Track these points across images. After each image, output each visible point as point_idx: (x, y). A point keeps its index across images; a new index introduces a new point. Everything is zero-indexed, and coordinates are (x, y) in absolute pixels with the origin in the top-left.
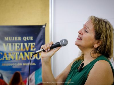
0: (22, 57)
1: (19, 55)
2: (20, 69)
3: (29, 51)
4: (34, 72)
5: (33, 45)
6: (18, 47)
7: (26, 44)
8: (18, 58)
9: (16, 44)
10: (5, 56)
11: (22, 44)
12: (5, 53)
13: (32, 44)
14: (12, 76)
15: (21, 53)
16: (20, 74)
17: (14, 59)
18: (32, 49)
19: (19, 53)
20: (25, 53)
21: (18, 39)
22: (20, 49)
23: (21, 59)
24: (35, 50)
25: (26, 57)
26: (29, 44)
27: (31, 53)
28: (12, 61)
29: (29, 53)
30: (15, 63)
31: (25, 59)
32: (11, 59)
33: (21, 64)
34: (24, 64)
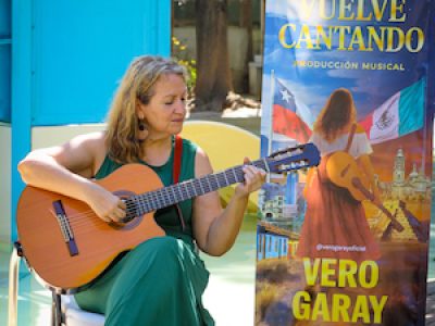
0: (361, 41)
1: (349, 34)
2: (349, 82)
3: (386, 22)
4: (399, 94)
5: (399, 2)
6: (349, 7)
8: (346, 46)
10: (304, 37)
12: (304, 27)
14: (324, 101)
15: (358, 30)
16: (351, 97)
17: (334, 48)
18: (393, 18)
19: (349, 28)
20: (372, 30)
22: (356, 16)
23: (356, 47)
24: (403, 19)
25: (373, 40)
27: (391, 30)
28: (326, 53)
29: (383, 29)
30: (335, 60)
31: (370, 49)
32: (323, 47)
33: (355, 66)
34: (366, 67)
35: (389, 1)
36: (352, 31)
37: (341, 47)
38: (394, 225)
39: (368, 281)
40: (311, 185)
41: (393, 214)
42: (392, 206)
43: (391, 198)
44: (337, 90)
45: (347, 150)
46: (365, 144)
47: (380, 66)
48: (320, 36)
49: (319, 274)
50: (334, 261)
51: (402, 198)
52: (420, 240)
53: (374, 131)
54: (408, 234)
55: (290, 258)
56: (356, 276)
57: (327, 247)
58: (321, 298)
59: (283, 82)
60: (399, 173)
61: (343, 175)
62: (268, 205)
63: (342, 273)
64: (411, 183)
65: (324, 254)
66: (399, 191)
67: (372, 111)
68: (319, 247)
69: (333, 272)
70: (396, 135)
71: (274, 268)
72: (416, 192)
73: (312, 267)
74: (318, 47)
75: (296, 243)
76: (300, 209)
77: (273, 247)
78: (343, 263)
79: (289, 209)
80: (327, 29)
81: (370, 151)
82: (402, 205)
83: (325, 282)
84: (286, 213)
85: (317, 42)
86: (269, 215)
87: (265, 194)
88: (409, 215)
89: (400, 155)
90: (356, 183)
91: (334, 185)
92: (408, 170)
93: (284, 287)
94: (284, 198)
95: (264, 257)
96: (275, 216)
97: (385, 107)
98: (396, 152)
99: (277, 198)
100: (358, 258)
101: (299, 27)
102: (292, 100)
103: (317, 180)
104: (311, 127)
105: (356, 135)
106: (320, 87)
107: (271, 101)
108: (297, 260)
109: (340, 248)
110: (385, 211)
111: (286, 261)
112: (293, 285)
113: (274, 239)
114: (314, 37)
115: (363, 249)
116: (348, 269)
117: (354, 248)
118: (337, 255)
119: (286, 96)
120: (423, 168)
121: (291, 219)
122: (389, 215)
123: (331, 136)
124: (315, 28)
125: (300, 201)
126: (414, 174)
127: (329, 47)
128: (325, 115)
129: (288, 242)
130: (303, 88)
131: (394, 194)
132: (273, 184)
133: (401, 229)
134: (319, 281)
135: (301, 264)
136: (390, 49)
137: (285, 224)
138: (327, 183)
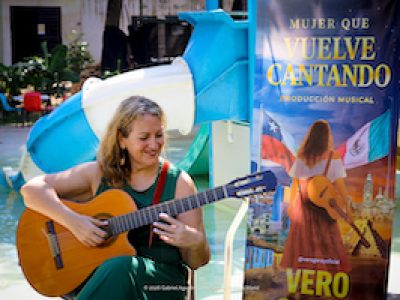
0: (337, 78)
1: (327, 72)
2: (328, 114)
3: (358, 61)
4: (368, 124)
5: (369, 42)
6: (327, 48)
7: (348, 40)
8: (325, 82)
9: (321, 40)
10: (288, 75)
11: (337, 40)
12: (289, 66)
13: (365, 40)
14: (306, 131)
15: (334, 67)
16: (329, 127)
17: (314, 84)
18: (364, 57)
19: (327, 67)
20: (346, 68)
21: (326, 23)
22: (332, 56)
23: (333, 83)
24: (373, 57)
25: (347, 76)
26: (358, 39)
27: (362, 67)
28: (307, 89)
29: (355, 67)
30: (315, 95)
31: (345, 85)
32: (305, 84)
33: (332, 99)
34: (341, 100)
35: (361, 41)
36: (330, 68)
37: (321, 83)
38: (363, 242)
39: (340, 290)
40: (294, 205)
41: (362, 231)
42: (362, 224)
43: (361, 218)
44: (316, 121)
45: (325, 173)
46: (340, 169)
47: (353, 100)
48: (303, 75)
49: (300, 284)
50: (312, 272)
51: (370, 218)
52: (383, 256)
53: (348, 157)
54: (373, 251)
55: (276, 268)
56: (331, 286)
57: (307, 260)
59: (271, 115)
60: (368, 195)
61: (321, 196)
62: (256, 221)
63: (319, 283)
64: (378, 204)
66: (367, 212)
67: (346, 139)
68: (301, 259)
69: (311, 282)
70: (366, 162)
71: (260, 277)
72: (382, 213)
73: (294, 276)
74: (301, 84)
75: (281, 255)
76: (285, 226)
77: (260, 258)
78: (321, 273)
79: (276, 226)
80: (307, 68)
81: (344, 175)
82: (370, 224)
83: (305, 291)
84: (272, 230)
85: (300, 79)
86: (257, 230)
87: (254, 212)
88: (374, 233)
89: (369, 178)
90: (333, 204)
92: (375, 193)
93: (268, 294)
94: (271, 216)
95: (251, 267)
96: (262, 231)
97: (356, 136)
98: (366, 176)
99: (264, 215)
100: (333, 270)
101: (285, 67)
102: (278, 130)
103: (299, 201)
104: (295, 154)
105: (333, 161)
106: (303, 118)
107: (260, 131)
108: (281, 269)
109: (318, 261)
110: (356, 229)
111: (271, 271)
112: (276, 292)
113: (261, 251)
114: (297, 75)
115: (337, 262)
116: (324, 280)
117: (330, 261)
118: (315, 267)
119: (273, 127)
120: (387, 192)
121: (276, 235)
122: (359, 232)
123: (311, 161)
124: (297, 67)
125: (285, 219)
126: (379, 196)
127: (310, 83)
128: (308, 142)
129: (274, 254)
130: (288, 119)
131: (363, 214)
132: (261, 204)
133: (368, 246)
134: (299, 290)
135: (284, 275)
136: (362, 84)
137: (270, 238)
138: (307, 203)
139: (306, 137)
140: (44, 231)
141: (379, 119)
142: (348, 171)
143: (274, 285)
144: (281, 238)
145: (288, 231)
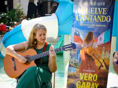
0: (96, 19)
1: (93, 17)
2: (93, 29)
3: (102, 14)
4: (104, 33)
5: (105, 9)
6: (93, 11)
7: (99, 9)
8: (92, 20)
9: (92, 8)
10: (82, 18)
11: (96, 9)
12: (83, 15)
13: (104, 9)
15: (95, 16)
16: (93, 33)
17: (89, 21)
18: (104, 13)
19: (93, 16)
20: (98, 16)
21: (93, 4)
22: (95, 13)
23: (95, 21)
24: (106, 14)
25: (99, 19)
26: (102, 8)
27: (103, 16)
28: (87, 22)
29: (101, 16)
30: (89, 24)
31: (98, 21)
32: (87, 21)
33: (94, 25)
34: (97, 25)
35: (103, 9)
36: (94, 16)
37: (91, 20)
38: (102, 66)
39: (95, 79)
40: (83, 55)
41: (101, 63)
42: (101, 61)
43: (101, 59)
44: (89, 31)
45: (92, 46)
46: (96, 45)
47: (100, 26)
48: (86, 18)
49: (84, 77)
50: (87, 74)
51: (104, 59)
52: (107, 69)
53: (98, 42)
54: (104, 68)
55: (77, 73)
56: (92, 78)
57: (86, 71)
58: (84, 83)
59: (77, 29)
60: (103, 52)
61: (90, 53)
62: (72, 59)
63: (89, 77)
64: (106, 55)
65: (85, 72)
66: (103, 57)
67: (98, 37)
68: (84, 70)
69: (87, 77)
70: (103, 43)
71: (72, 75)
72: (107, 57)
73: (82, 75)
74: (86, 21)
75: (79, 69)
76: (80, 61)
77: (73, 70)
78: (90, 74)
79: (77, 61)
80: (88, 16)
81: (97, 47)
82: (103, 61)
83: (85, 79)
84: (76, 62)
85: (85, 19)
86: (72, 62)
87: (71, 57)
88: (105, 63)
89: (104, 48)
90: (93, 55)
91: (88, 55)
92: (105, 52)
93: (74, 80)
94: (76, 58)
95: (70, 72)
96: (73, 62)
97: (101, 36)
98: (103, 47)
99: (74, 58)
100: (93, 73)
101: (81, 16)
102: (79, 34)
103: (84, 54)
104: (83, 41)
105: (94, 43)
106: (86, 31)
107: (74, 34)
108: (78, 73)
109: (89, 71)
110: (100, 62)
111: (75, 73)
112: (77, 79)
113: (73, 68)
115: (94, 71)
117: (92, 71)
118: (88, 73)
119: (77, 33)
120: (108, 52)
121: (77, 63)
122: (100, 63)
124: (85, 16)
125: (80, 59)
126: (106, 53)
127: (88, 21)
128: (87, 37)
129: (76, 69)
130: (82, 31)
131: (102, 58)
132: (74, 55)
133: (103, 67)
134: (83, 79)
135: (79, 75)
136: (103, 21)
137: (76, 64)
138: (86, 55)
139: (87, 36)
140: (11, 60)
141: (107, 31)
142: (98, 46)
143: (76, 78)
144: (79, 64)
145: (81, 62)
